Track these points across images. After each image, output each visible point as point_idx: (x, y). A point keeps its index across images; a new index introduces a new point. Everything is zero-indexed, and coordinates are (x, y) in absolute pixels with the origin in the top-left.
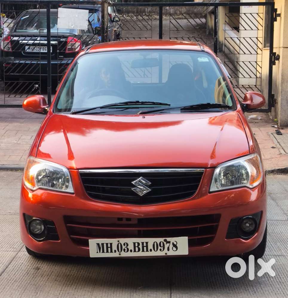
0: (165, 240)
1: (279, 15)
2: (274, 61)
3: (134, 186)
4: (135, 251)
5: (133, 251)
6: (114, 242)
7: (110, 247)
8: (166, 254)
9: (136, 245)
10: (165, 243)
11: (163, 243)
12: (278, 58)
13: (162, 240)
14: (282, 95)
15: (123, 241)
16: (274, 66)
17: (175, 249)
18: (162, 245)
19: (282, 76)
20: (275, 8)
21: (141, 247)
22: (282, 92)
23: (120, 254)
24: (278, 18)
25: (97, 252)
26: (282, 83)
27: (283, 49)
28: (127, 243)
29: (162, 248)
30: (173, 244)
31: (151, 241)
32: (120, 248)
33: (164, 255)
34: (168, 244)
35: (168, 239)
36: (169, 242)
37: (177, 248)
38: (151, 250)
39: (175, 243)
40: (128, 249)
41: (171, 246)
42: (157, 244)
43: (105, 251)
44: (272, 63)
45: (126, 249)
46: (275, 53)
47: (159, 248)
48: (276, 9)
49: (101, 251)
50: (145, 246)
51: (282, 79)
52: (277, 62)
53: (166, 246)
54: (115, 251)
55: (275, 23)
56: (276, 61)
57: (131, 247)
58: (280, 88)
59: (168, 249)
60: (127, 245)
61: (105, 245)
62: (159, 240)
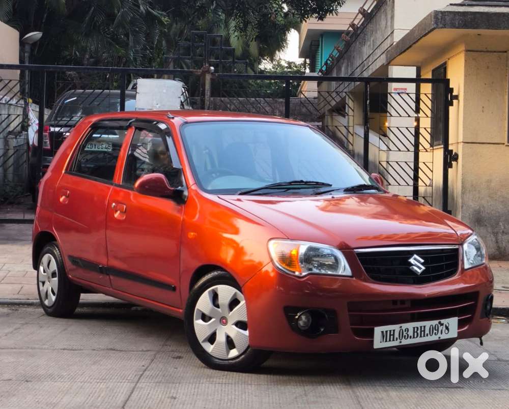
0: (440, 323)
1: (457, 97)
2: (451, 162)
4: (414, 337)
5: (412, 337)
6: (396, 327)
7: (392, 333)
8: (439, 338)
9: (416, 329)
10: (439, 325)
12: (456, 158)
13: (437, 322)
14: (462, 211)
15: (405, 326)
16: (450, 170)
18: (437, 329)
19: (463, 183)
20: (451, 87)
21: (419, 332)
22: (462, 207)
23: (401, 342)
24: (455, 102)
25: (381, 342)
26: (463, 193)
27: (463, 145)
28: (408, 329)
29: (436, 332)
30: (446, 326)
31: (428, 324)
32: (402, 335)
33: (438, 339)
34: (442, 327)
35: (442, 321)
36: (443, 324)
37: (448, 331)
38: (427, 335)
39: (448, 325)
40: (408, 335)
41: (444, 328)
42: (433, 328)
43: (388, 340)
44: (447, 165)
45: (406, 335)
46: (452, 151)
47: (434, 331)
48: (452, 89)
49: (385, 340)
50: (423, 329)
51: (463, 187)
52: (454, 163)
53: (440, 328)
54: (397, 339)
55: (451, 108)
56: (452, 162)
57: (411, 333)
58: (460, 201)
59: (442, 333)
60: (408, 331)
61: (388, 332)
62: (435, 322)
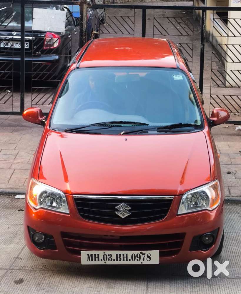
0: (141, 253)
3: (117, 210)
4: (117, 260)
5: (116, 260)
6: (101, 253)
7: (97, 257)
8: (142, 263)
9: (118, 256)
10: (141, 255)
11: (140, 255)
13: (139, 252)
15: (108, 252)
17: (149, 259)
18: (139, 256)
21: (122, 257)
23: (105, 263)
25: (87, 261)
28: (111, 254)
29: (139, 259)
30: (147, 255)
31: (130, 253)
32: (105, 257)
33: (140, 264)
34: (143, 256)
35: (144, 252)
36: (144, 254)
38: (130, 260)
39: (149, 255)
40: (112, 259)
41: (146, 257)
42: (135, 255)
43: (94, 260)
45: (110, 258)
47: (136, 258)
49: (91, 260)
50: (126, 257)
53: (142, 257)
54: (102, 260)
57: (114, 257)
59: (144, 259)
60: (111, 256)
61: (93, 256)
62: (136, 252)
